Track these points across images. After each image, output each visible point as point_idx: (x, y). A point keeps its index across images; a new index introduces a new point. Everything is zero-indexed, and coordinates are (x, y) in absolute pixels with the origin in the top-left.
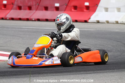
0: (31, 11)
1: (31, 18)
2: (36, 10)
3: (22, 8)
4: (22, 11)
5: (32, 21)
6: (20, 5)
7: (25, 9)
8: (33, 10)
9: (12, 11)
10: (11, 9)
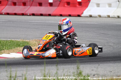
0: (26, 7)
1: (26, 13)
2: (31, 6)
3: (17, 4)
4: (17, 6)
5: (27, 15)
6: (15, 1)
7: (20, 5)
8: (27, 6)
9: (7, 6)
10: (6, 5)
